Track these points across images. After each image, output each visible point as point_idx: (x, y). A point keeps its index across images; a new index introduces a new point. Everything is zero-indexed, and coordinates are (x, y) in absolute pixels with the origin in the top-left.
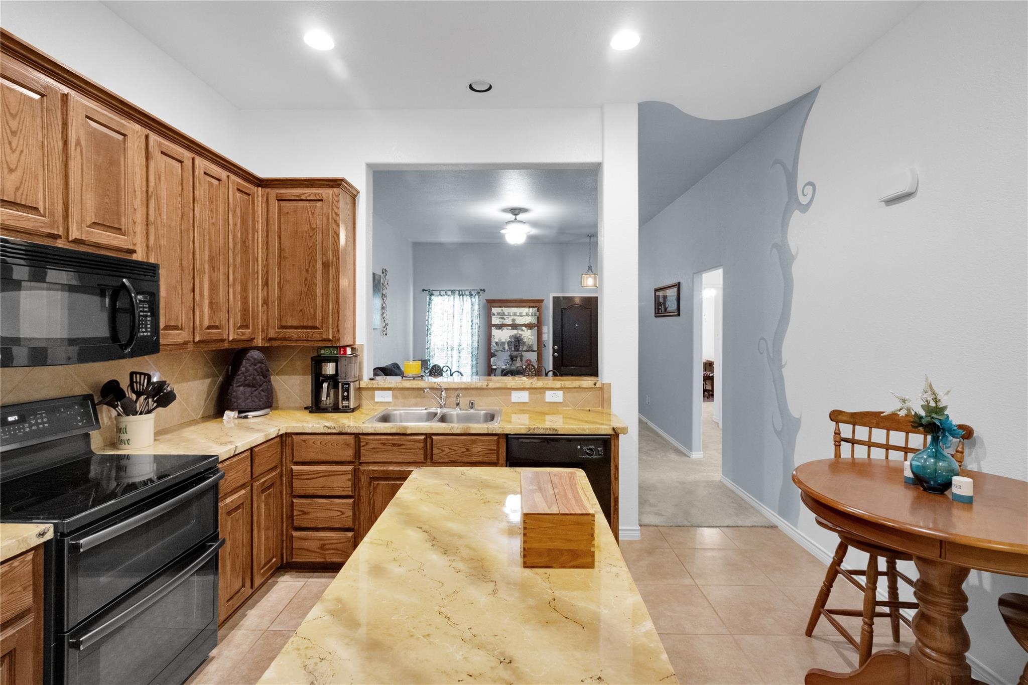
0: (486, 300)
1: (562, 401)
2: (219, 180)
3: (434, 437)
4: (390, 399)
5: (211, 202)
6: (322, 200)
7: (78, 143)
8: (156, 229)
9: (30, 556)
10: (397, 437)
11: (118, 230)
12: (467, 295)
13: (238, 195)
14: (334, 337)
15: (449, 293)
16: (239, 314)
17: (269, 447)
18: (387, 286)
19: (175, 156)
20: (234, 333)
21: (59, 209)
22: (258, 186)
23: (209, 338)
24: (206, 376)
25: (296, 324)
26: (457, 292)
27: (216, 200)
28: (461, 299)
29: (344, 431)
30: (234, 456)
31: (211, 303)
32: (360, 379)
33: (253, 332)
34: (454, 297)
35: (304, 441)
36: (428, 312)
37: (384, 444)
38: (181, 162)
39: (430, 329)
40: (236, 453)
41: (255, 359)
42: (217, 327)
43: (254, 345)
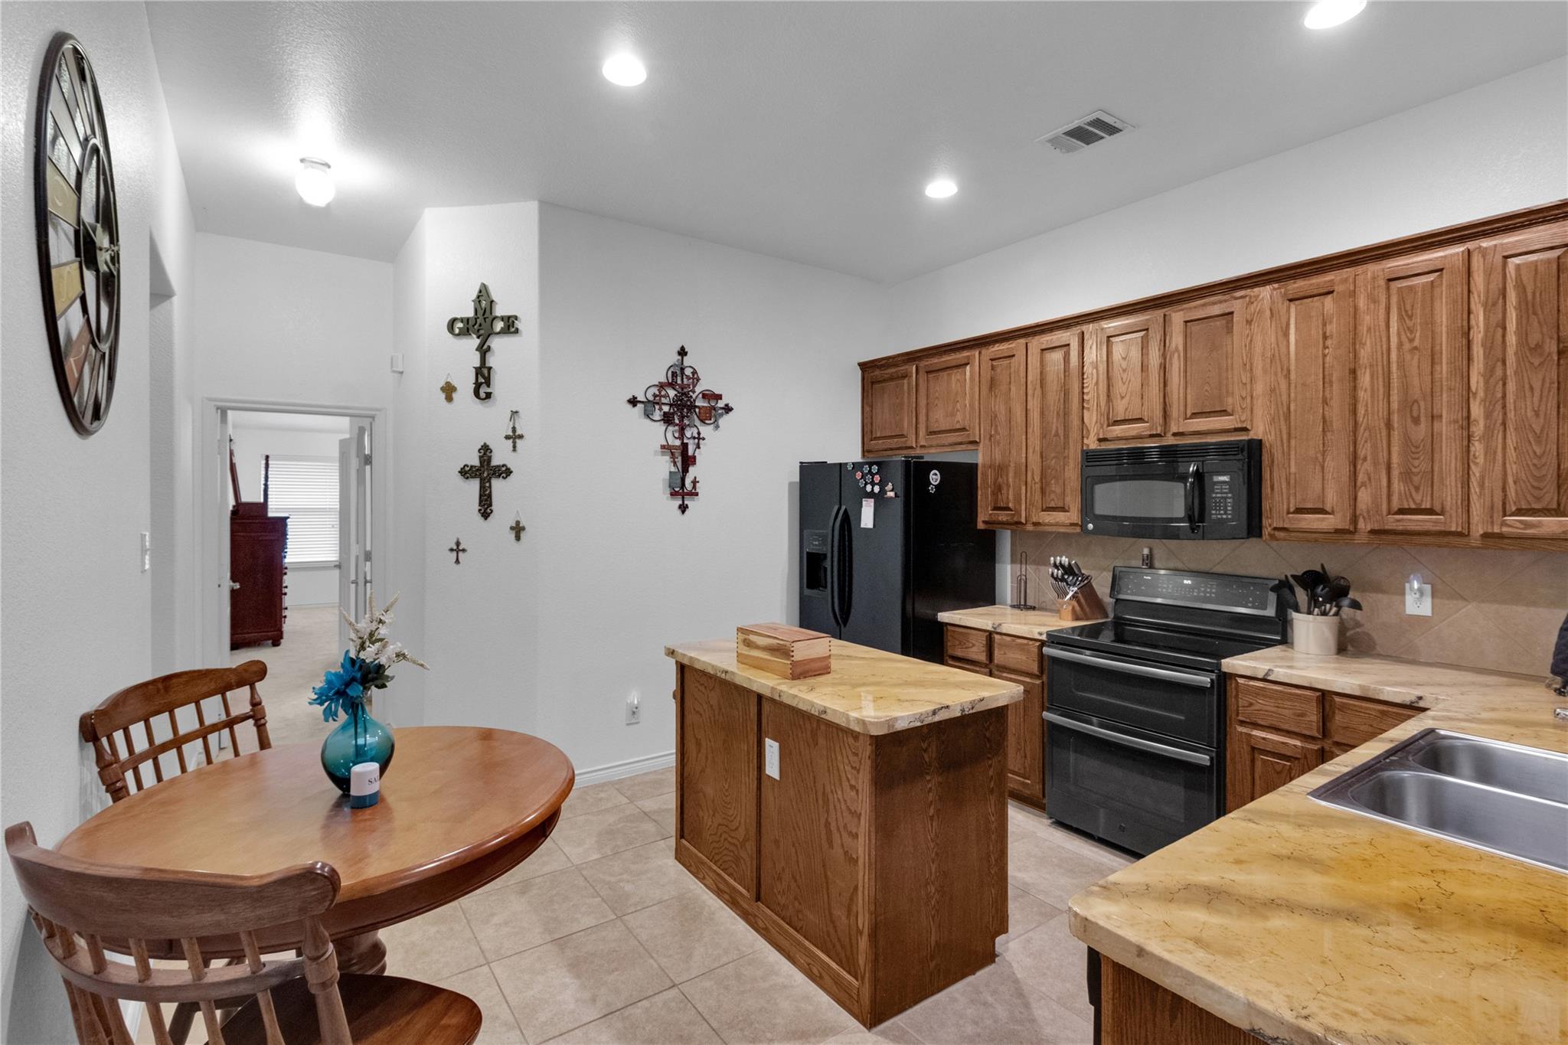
2: (1438, 270)
7: (1176, 350)
9: (1038, 644)
21: (1159, 414)
27: (1426, 307)
38: (1331, 292)
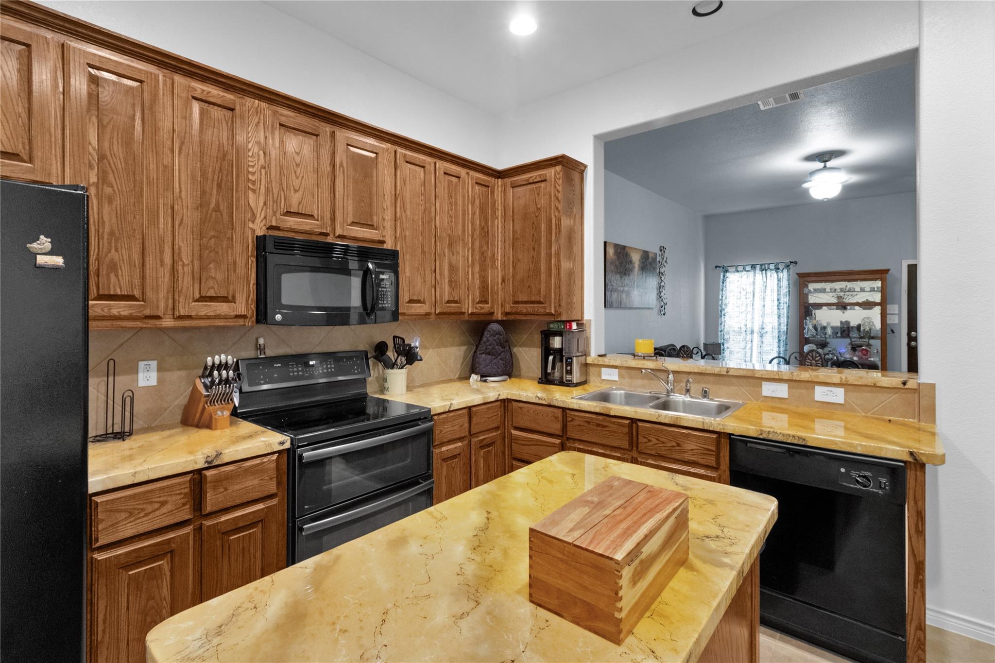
0: (798, 274)
1: (842, 402)
2: (459, 177)
3: (640, 424)
4: (616, 378)
5: (450, 196)
6: (545, 180)
7: (341, 165)
8: (402, 223)
9: (275, 457)
10: (601, 418)
11: (371, 226)
12: (771, 270)
13: (477, 187)
14: (555, 311)
15: (748, 268)
16: (478, 291)
17: (488, 408)
18: (665, 264)
19: (418, 163)
20: (473, 307)
21: (328, 215)
22: (498, 177)
23: (448, 311)
24: (462, 344)
25: (525, 299)
26: (758, 267)
27: (456, 195)
28: (764, 275)
29: (552, 404)
30: (449, 411)
31: (450, 282)
32: (586, 354)
33: (492, 307)
34: (755, 273)
35: (521, 408)
36: (722, 290)
37: (588, 423)
38: (423, 167)
39: (724, 310)
40: (451, 409)
41: (494, 331)
42: (456, 302)
43: (494, 318)
